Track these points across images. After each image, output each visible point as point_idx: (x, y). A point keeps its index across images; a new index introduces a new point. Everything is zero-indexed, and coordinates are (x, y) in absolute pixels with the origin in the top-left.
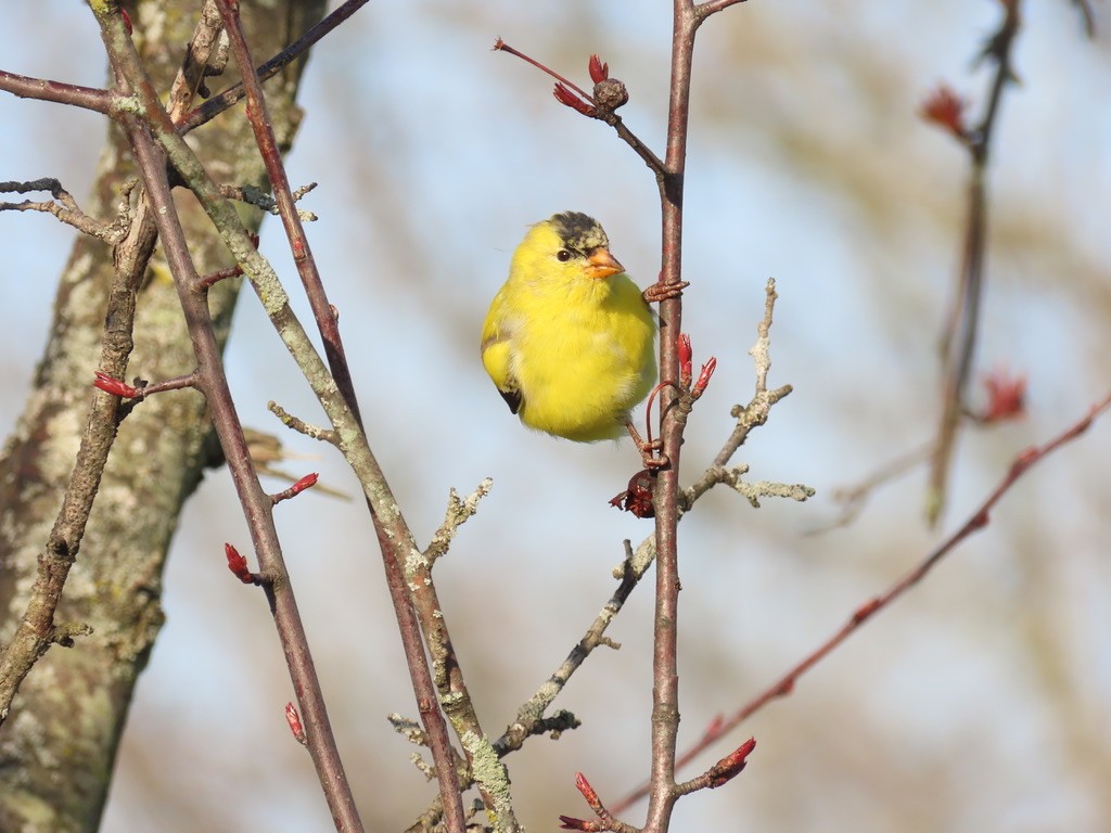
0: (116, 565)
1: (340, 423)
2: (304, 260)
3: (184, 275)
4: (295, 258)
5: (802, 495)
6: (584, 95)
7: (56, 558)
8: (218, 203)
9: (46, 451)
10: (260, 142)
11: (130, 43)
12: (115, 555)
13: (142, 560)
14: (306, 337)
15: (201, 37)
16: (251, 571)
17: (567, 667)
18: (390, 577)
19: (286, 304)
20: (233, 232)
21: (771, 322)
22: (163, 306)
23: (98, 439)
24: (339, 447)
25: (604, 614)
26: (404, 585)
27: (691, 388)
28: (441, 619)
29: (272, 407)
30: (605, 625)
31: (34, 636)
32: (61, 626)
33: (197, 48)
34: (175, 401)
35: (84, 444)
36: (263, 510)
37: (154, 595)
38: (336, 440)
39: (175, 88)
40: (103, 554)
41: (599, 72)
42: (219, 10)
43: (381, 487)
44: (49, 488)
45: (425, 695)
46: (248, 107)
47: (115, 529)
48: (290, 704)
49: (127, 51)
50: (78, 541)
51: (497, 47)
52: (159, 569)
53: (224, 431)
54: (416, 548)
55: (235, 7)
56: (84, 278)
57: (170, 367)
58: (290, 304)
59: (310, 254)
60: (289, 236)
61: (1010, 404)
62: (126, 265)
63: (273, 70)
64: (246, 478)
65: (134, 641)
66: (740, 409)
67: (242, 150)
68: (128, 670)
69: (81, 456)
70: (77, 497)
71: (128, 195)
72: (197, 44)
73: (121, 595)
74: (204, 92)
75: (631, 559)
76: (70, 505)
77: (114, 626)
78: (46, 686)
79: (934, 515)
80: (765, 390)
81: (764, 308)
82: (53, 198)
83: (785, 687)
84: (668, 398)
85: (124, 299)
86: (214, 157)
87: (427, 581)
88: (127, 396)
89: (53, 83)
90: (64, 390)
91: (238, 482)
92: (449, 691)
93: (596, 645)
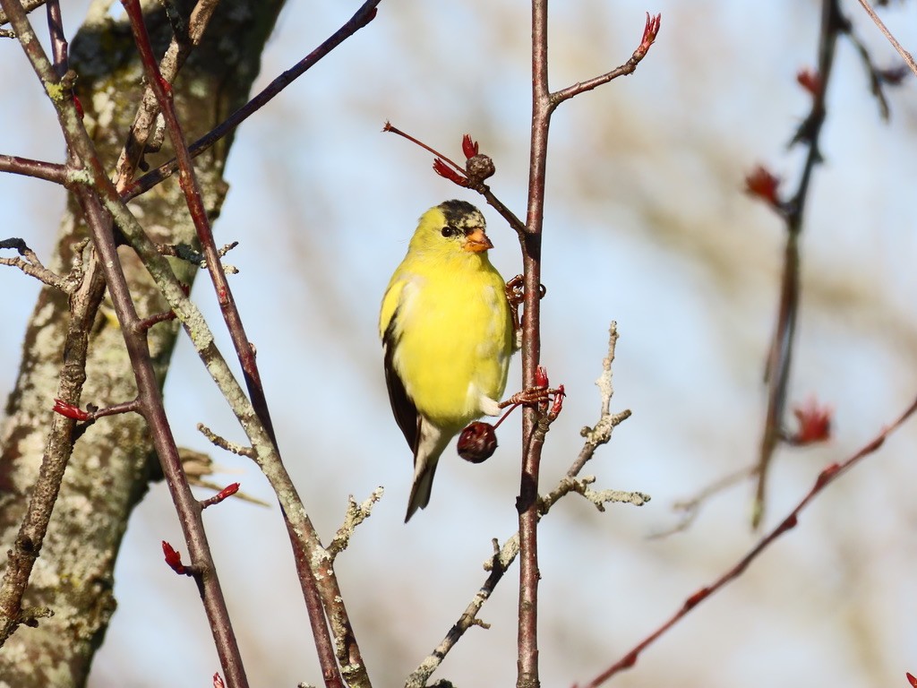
0: (76, 562)
1: (258, 441)
2: (228, 306)
3: (127, 318)
4: (221, 304)
5: (640, 501)
6: (458, 168)
7: (23, 554)
8: (155, 258)
9: (18, 466)
10: (191, 207)
11: (81, 125)
12: (74, 552)
13: (97, 556)
14: (228, 370)
15: (141, 120)
16: (184, 564)
17: (446, 644)
18: (299, 568)
19: (212, 342)
20: (168, 282)
21: (614, 358)
22: (114, 347)
23: (57, 455)
24: (256, 461)
25: (477, 600)
26: (311, 575)
27: (548, 412)
28: (341, 604)
29: (201, 427)
30: (478, 609)
31: (5, 617)
32: (28, 609)
33: (138, 130)
34: (123, 425)
35: (46, 459)
36: (194, 514)
37: (107, 585)
38: (254, 455)
39: (120, 163)
40: (65, 551)
41: (470, 148)
42: (157, 97)
43: (291, 494)
44: (20, 497)
45: (329, 666)
46: (181, 180)
47: (74, 531)
48: (217, 674)
49: (78, 132)
50: (41, 539)
51: (386, 129)
52: (111, 564)
53: (161, 448)
54: (320, 544)
55: (170, 94)
56: (48, 323)
57: (119, 396)
58: (216, 343)
59: (232, 300)
60: (216, 285)
61: (817, 429)
62: (79, 310)
63: (202, 147)
64: (179, 487)
65: (90, 624)
66: (588, 429)
67: (178, 217)
68: (86, 647)
69: (43, 470)
70: (40, 503)
71: (81, 251)
72: (138, 126)
73: (80, 585)
74: (144, 167)
75: (499, 554)
76: (35, 509)
77: (74, 611)
78: (18, 660)
79: (756, 522)
80: (608, 414)
81: (608, 347)
82: (19, 255)
83: (629, 661)
84: (529, 420)
85: (78, 339)
86: (155, 223)
87: (330, 572)
88: (81, 420)
89: (18, 159)
90: (32, 415)
91: (173, 490)
92: (348, 663)
93: (470, 625)
